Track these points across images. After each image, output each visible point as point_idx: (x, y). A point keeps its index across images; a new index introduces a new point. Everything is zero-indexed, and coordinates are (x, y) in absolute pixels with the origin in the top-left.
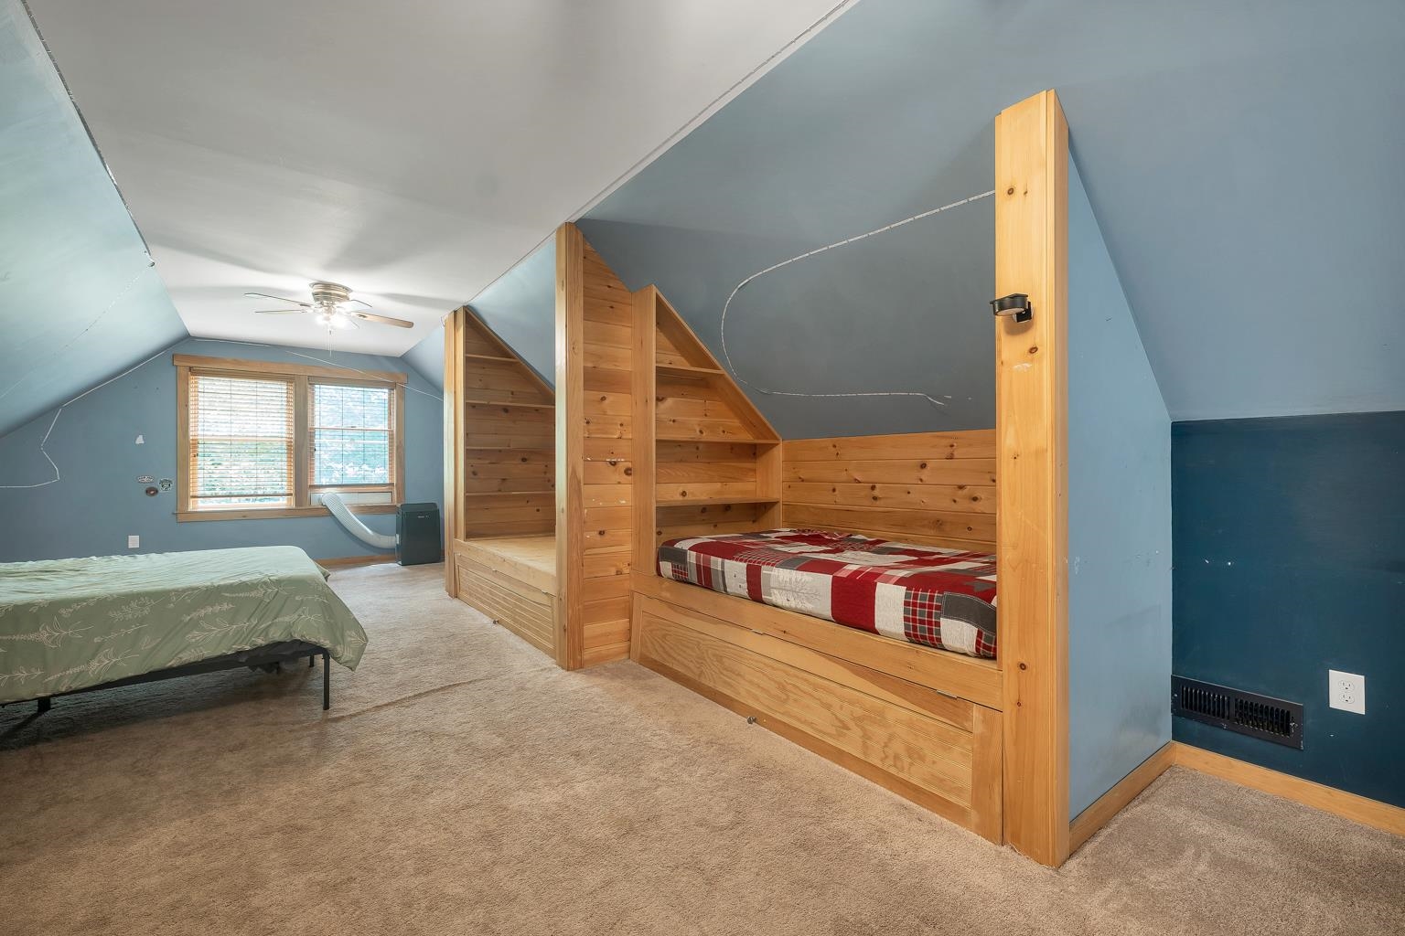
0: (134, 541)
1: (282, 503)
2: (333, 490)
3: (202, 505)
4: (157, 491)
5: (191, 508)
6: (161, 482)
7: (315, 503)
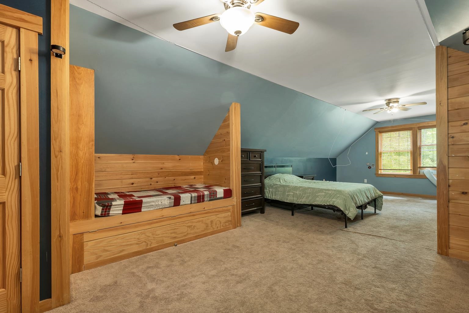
0: (366, 181)
1: (409, 173)
2: (429, 169)
3: (383, 172)
4: (371, 167)
5: (379, 173)
6: (372, 165)
7: (421, 173)
